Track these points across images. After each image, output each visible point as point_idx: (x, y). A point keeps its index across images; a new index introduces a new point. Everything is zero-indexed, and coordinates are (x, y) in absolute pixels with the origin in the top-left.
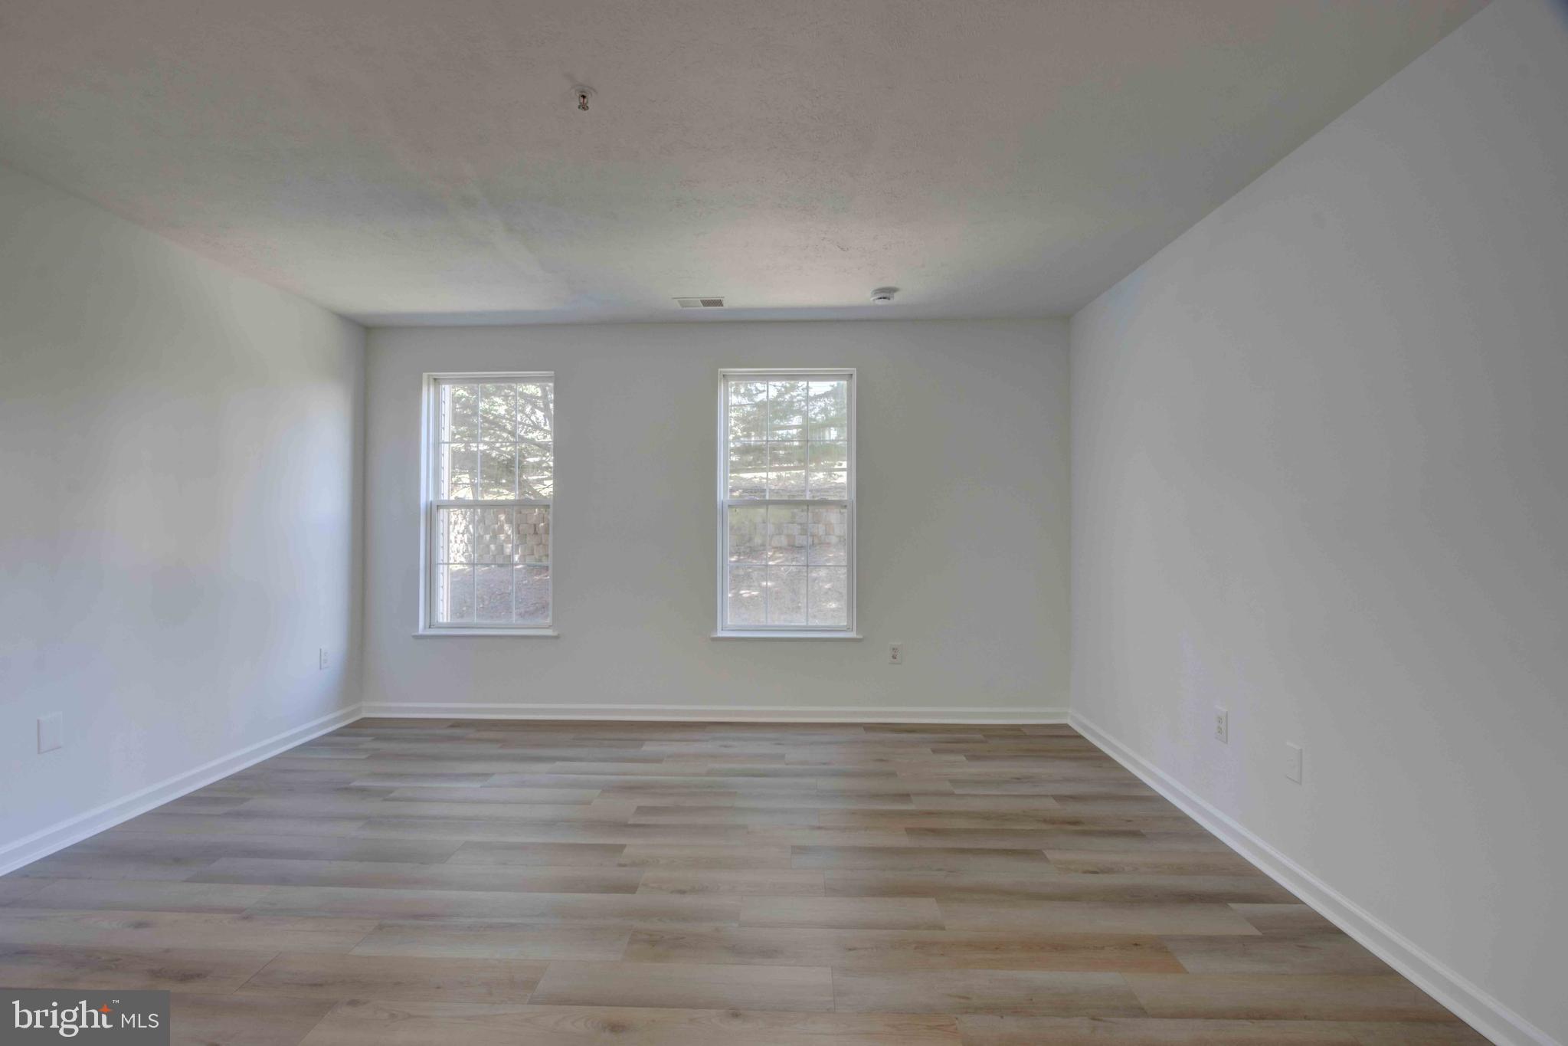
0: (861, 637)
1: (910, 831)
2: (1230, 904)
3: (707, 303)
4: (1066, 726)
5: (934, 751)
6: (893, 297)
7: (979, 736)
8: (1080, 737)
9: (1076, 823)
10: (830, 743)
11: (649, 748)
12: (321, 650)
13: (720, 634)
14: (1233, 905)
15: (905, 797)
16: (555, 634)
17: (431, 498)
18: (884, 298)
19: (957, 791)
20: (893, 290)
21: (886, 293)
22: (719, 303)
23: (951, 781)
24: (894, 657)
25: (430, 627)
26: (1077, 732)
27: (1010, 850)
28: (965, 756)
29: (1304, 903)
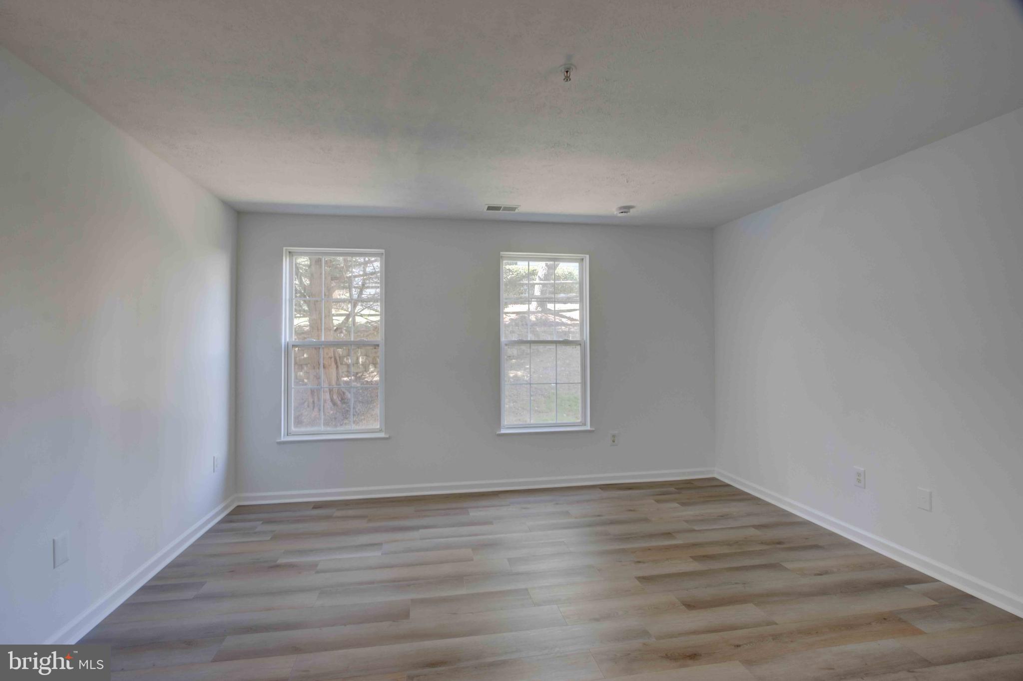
0: (594, 429)
1: (695, 558)
2: (906, 586)
3: (489, 208)
4: (714, 479)
5: (658, 501)
6: (629, 212)
7: (672, 489)
8: (728, 485)
9: (780, 543)
10: (588, 501)
11: (475, 514)
12: (214, 457)
13: (503, 431)
14: (909, 587)
15: (668, 535)
16: (387, 436)
17: (288, 340)
18: (625, 212)
19: (696, 528)
20: (629, 207)
21: (626, 209)
22: (513, 209)
23: (687, 521)
24: (614, 441)
25: (287, 435)
26: (725, 483)
27: (763, 565)
28: (678, 503)
29: (940, 581)
